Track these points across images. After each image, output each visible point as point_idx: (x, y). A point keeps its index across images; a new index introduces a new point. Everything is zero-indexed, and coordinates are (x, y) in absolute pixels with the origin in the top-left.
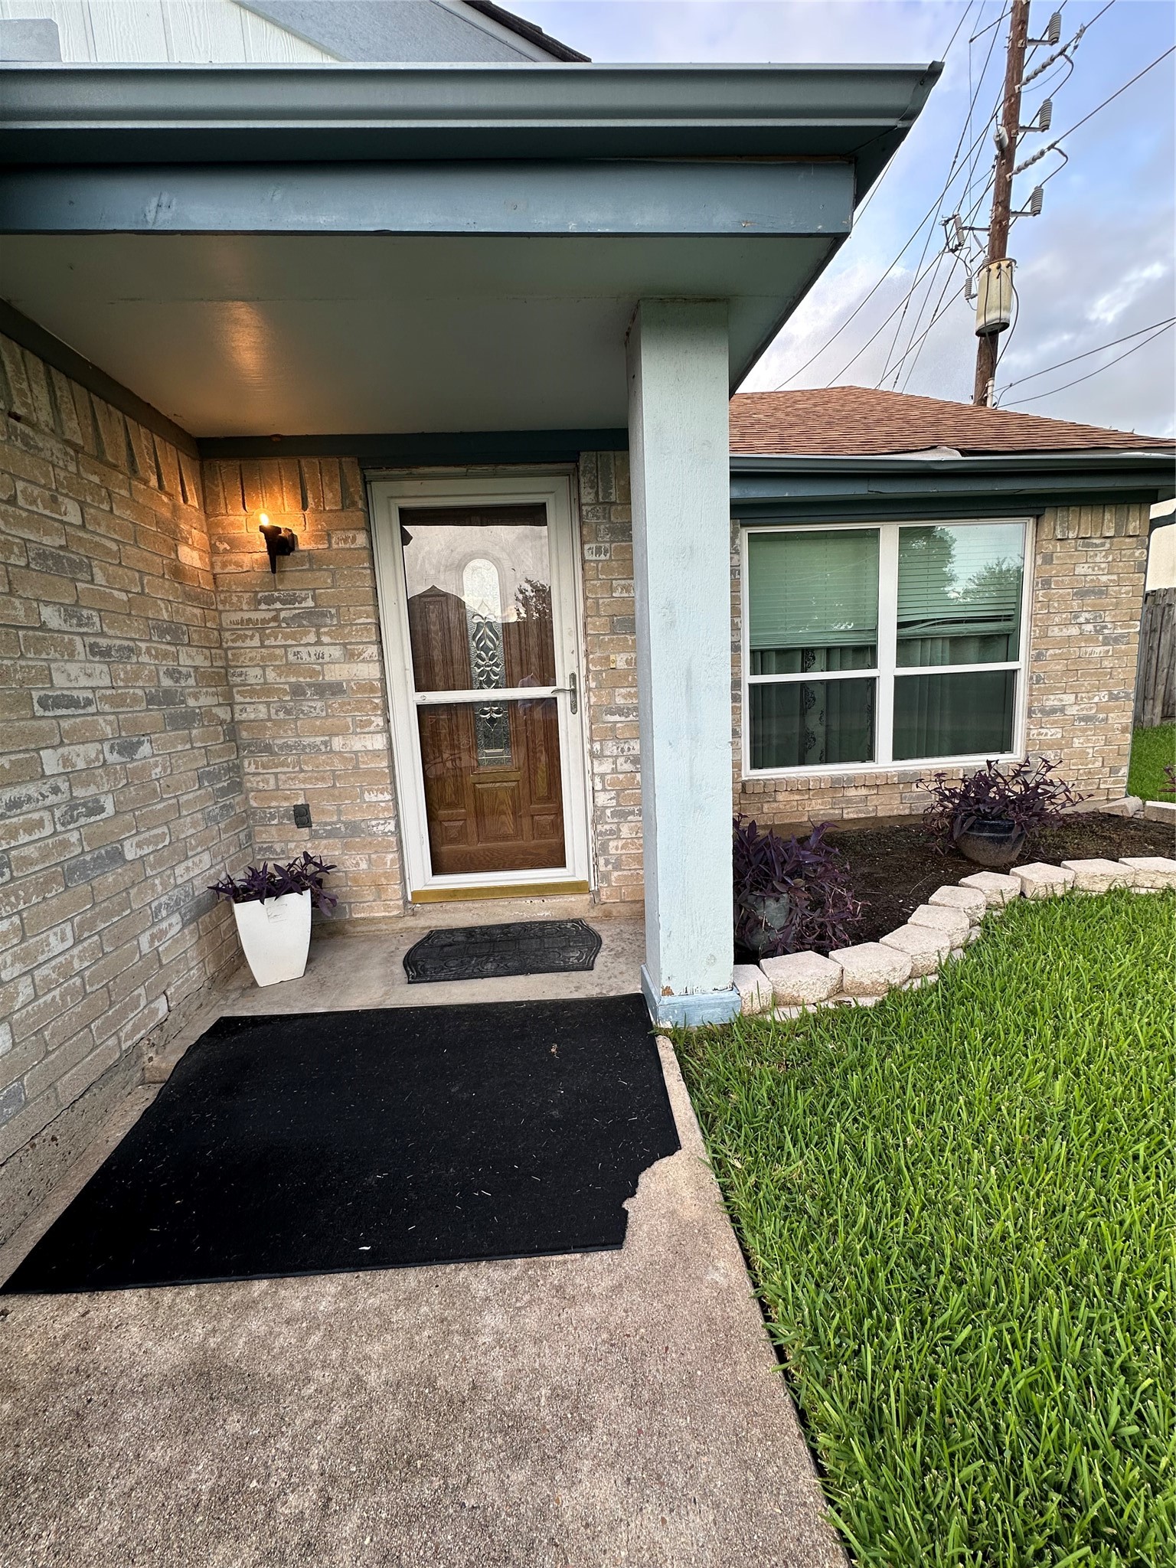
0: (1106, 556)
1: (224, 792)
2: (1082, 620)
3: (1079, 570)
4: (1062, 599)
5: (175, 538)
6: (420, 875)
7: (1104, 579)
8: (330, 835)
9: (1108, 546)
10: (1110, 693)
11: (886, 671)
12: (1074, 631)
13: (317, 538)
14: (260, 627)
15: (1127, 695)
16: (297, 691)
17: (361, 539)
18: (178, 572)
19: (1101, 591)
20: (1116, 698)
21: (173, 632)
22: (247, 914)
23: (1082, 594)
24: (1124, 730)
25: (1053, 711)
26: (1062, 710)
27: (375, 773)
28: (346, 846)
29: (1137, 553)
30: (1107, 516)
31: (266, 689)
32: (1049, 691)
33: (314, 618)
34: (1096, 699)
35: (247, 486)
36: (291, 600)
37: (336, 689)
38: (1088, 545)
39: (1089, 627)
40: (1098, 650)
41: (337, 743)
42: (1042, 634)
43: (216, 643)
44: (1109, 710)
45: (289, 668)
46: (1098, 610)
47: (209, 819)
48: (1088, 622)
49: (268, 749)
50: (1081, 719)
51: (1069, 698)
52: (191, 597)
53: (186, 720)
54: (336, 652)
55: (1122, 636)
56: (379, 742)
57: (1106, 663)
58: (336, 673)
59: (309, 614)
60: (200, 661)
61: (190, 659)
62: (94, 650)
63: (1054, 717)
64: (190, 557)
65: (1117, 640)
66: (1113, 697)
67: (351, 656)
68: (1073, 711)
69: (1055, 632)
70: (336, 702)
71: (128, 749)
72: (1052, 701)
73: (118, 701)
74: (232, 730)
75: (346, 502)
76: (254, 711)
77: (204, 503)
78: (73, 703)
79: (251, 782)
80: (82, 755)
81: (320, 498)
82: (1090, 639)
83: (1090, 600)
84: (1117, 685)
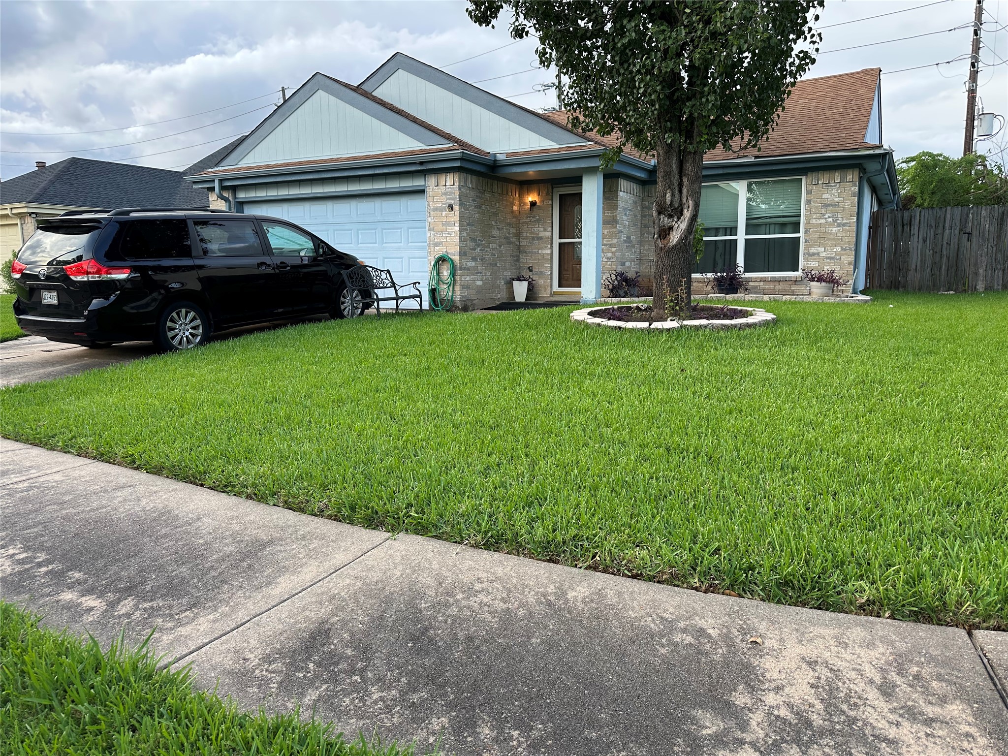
0: (837, 190)
1: (515, 261)
2: (826, 216)
3: (824, 196)
4: (817, 208)
5: (513, 204)
6: (556, 287)
7: (837, 199)
8: (536, 274)
9: (838, 186)
10: (842, 248)
11: (741, 237)
12: (823, 221)
13: (540, 202)
14: (527, 223)
15: (850, 249)
16: (533, 238)
17: (550, 202)
18: (512, 212)
19: (836, 205)
20: (845, 250)
21: (510, 225)
22: (515, 283)
23: (826, 206)
24: (850, 264)
25: (814, 254)
26: (818, 254)
27: (547, 259)
28: (539, 277)
29: (853, 189)
30: (837, 174)
31: (527, 238)
32: (812, 246)
33: (538, 221)
34: (835, 250)
35: (529, 192)
36: (534, 217)
37: (541, 238)
38: (828, 186)
39: (830, 220)
40: (835, 229)
41: (540, 251)
42: (808, 223)
43: (518, 227)
44: (841, 255)
45: (532, 233)
46: (834, 213)
47: (511, 265)
48: (829, 217)
49: (526, 252)
50: (827, 258)
51: (822, 249)
52: (514, 217)
53: (510, 243)
54: (542, 229)
55: (847, 223)
56: (549, 251)
57: (839, 235)
58: (541, 234)
59: (537, 220)
60: (514, 231)
61: (512, 230)
62: (498, 228)
63: (813, 257)
64: (515, 208)
65: (844, 225)
66: (842, 249)
67: (545, 230)
68: (824, 254)
69: (814, 221)
70: (541, 241)
71: (500, 246)
72: (813, 250)
73: (500, 237)
74: (519, 247)
75: (548, 194)
76: (524, 243)
77: (519, 195)
78: (494, 237)
79: (522, 260)
80: (494, 245)
81: (542, 193)
82: (830, 225)
83: (830, 208)
84: (845, 244)
